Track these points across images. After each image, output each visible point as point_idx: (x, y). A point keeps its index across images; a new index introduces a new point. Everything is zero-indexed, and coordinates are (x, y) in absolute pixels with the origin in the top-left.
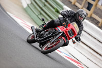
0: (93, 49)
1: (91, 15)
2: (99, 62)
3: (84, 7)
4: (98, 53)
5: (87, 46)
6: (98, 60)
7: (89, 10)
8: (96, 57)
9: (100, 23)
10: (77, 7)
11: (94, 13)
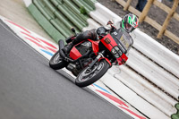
0: (146, 79)
1: (144, 19)
2: (158, 101)
3: (131, 4)
4: (156, 86)
5: (137, 72)
6: (156, 97)
7: (141, 11)
8: (153, 92)
9: (160, 33)
10: (118, 4)
11: (149, 14)
